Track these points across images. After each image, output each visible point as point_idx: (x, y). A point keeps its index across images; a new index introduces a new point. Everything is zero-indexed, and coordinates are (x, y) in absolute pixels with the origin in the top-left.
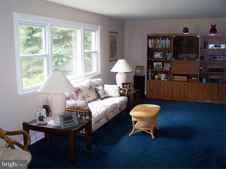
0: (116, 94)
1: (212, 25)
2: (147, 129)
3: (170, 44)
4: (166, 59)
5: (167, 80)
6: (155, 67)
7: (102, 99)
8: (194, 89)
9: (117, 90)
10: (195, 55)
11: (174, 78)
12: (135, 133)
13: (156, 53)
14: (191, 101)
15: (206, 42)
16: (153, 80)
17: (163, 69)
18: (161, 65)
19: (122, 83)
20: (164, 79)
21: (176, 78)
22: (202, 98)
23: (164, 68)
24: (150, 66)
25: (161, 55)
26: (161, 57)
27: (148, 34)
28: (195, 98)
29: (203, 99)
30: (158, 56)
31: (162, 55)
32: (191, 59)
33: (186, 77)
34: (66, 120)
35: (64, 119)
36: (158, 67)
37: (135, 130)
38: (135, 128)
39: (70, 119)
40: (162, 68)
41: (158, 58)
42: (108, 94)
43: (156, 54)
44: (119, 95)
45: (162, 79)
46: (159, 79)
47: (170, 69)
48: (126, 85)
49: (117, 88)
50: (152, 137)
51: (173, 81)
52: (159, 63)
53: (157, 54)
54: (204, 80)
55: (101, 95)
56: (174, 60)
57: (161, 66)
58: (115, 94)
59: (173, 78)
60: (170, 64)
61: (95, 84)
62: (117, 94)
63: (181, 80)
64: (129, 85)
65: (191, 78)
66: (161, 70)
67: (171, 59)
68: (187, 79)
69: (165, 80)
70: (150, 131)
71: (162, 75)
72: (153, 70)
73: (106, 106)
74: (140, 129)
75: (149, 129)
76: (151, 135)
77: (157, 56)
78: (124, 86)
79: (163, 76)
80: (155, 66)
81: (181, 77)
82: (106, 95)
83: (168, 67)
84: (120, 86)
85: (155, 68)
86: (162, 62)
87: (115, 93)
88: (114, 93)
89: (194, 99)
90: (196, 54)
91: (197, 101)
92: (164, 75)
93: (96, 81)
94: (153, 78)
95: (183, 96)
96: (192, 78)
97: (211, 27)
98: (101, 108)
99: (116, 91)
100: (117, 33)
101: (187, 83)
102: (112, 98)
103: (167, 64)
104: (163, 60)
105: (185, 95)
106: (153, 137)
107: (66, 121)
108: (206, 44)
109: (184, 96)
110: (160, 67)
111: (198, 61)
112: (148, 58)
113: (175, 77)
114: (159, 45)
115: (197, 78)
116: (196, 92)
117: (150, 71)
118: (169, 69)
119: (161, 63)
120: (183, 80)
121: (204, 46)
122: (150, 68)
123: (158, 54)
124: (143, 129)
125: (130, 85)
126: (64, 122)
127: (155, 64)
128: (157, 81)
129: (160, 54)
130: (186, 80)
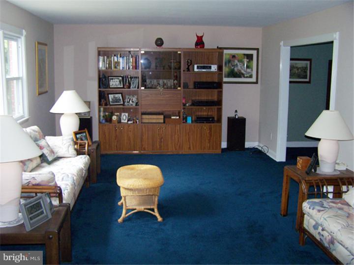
0: (70, 153)
1: (198, 37)
2: (149, 207)
3: (134, 64)
4: (130, 88)
5: (132, 122)
6: (112, 102)
7: (50, 163)
8: (175, 134)
9: (71, 144)
10: (172, 80)
11: (143, 119)
12: (128, 217)
13: (112, 79)
14: (172, 153)
15: (189, 61)
16: (108, 123)
17: (123, 105)
18: (121, 98)
19: (74, 132)
20: (126, 121)
21: (147, 119)
22: (188, 147)
23: (126, 103)
24: (102, 100)
25: (120, 82)
26: (121, 85)
27: (98, 48)
28: (178, 148)
29: (190, 148)
30: (116, 84)
31: (122, 82)
32: (167, 88)
33: (162, 117)
34: (32, 212)
35: (28, 210)
36: (117, 102)
37: (128, 211)
38: (127, 208)
39: (38, 209)
40: (122, 103)
41: (116, 87)
42: (56, 153)
43: (111, 81)
44: (75, 152)
45: (122, 121)
46: (119, 121)
47: (137, 104)
48: (80, 135)
49: (70, 141)
50: (157, 219)
51: (142, 123)
52: (117, 96)
53: (114, 80)
54: (189, 120)
55: (47, 155)
56: (143, 90)
57: (120, 100)
58: (69, 151)
59: (141, 119)
60: (136, 97)
61: (32, 136)
62: (72, 151)
63: (154, 121)
64: (84, 134)
65: (171, 118)
66: (121, 106)
67: (138, 88)
68: (164, 119)
69: (129, 122)
70: (153, 210)
71: (123, 114)
72: (108, 106)
73: (70, 176)
74: (135, 209)
75: (152, 207)
76: (155, 216)
77: (114, 83)
78: (78, 136)
79: (124, 117)
80: (111, 100)
81: (155, 117)
82: (54, 155)
83: (133, 102)
84: (73, 138)
85: (111, 104)
86: (122, 94)
87: (68, 149)
88: (66, 151)
89: (176, 149)
90: (174, 80)
91: (180, 153)
92: (127, 114)
93: (32, 131)
94: (109, 120)
95: (158, 147)
96: (173, 117)
97: (196, 39)
98: (63, 179)
99: (68, 147)
100: (46, 45)
101: (164, 125)
102: (65, 159)
103: (130, 97)
104: (124, 89)
105: (162, 144)
106: (160, 219)
107: (32, 214)
108: (189, 64)
109: (161, 146)
110: (119, 102)
111: (179, 90)
112: (99, 87)
113: (144, 116)
114: (116, 65)
115: (180, 118)
116: (178, 138)
117: (102, 109)
118: (134, 104)
119: (120, 95)
120: (158, 121)
121: (187, 66)
122: (103, 105)
123: (116, 80)
124: (142, 208)
125: (86, 134)
126: (30, 216)
127: (111, 97)
128: (116, 125)
129: (118, 80)
130: (162, 121)
